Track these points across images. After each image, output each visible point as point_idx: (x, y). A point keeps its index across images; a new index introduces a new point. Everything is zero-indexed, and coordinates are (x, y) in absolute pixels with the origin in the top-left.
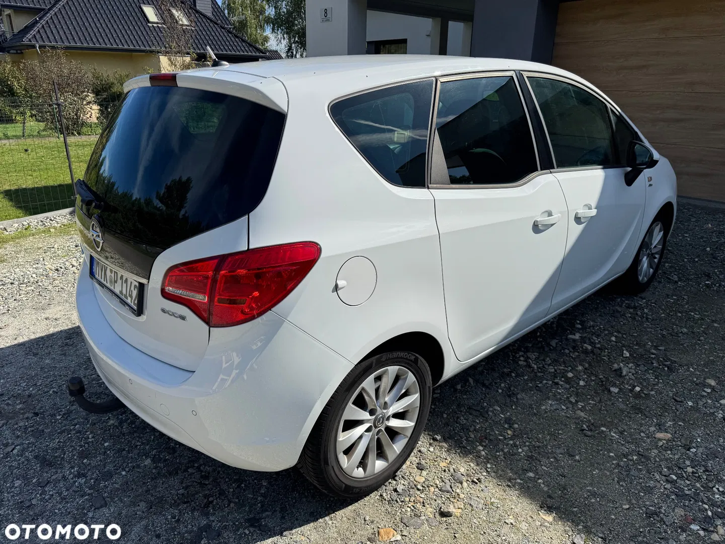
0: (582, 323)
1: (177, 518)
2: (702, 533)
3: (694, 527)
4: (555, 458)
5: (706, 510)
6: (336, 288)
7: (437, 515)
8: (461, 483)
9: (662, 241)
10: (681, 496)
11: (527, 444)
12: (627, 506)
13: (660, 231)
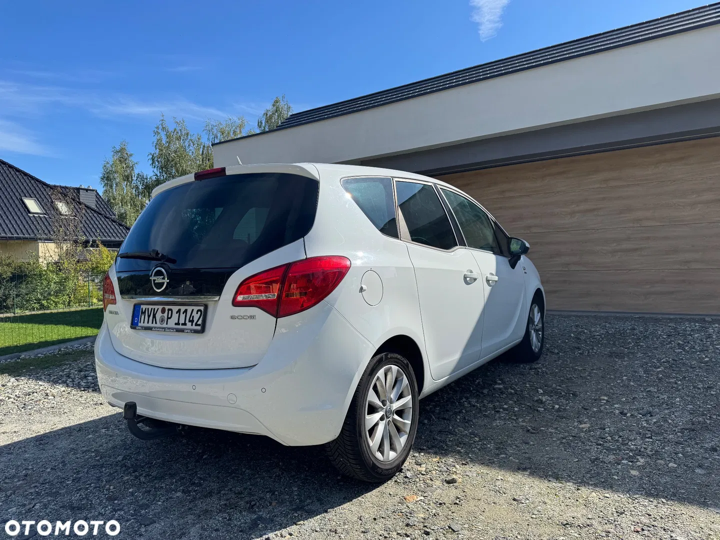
0: (501, 380)
1: (228, 518)
2: (630, 463)
3: (625, 462)
4: (516, 446)
5: (628, 453)
6: (361, 290)
7: (444, 484)
8: (455, 466)
9: (541, 320)
10: (609, 449)
11: (492, 442)
12: (577, 460)
13: (538, 313)
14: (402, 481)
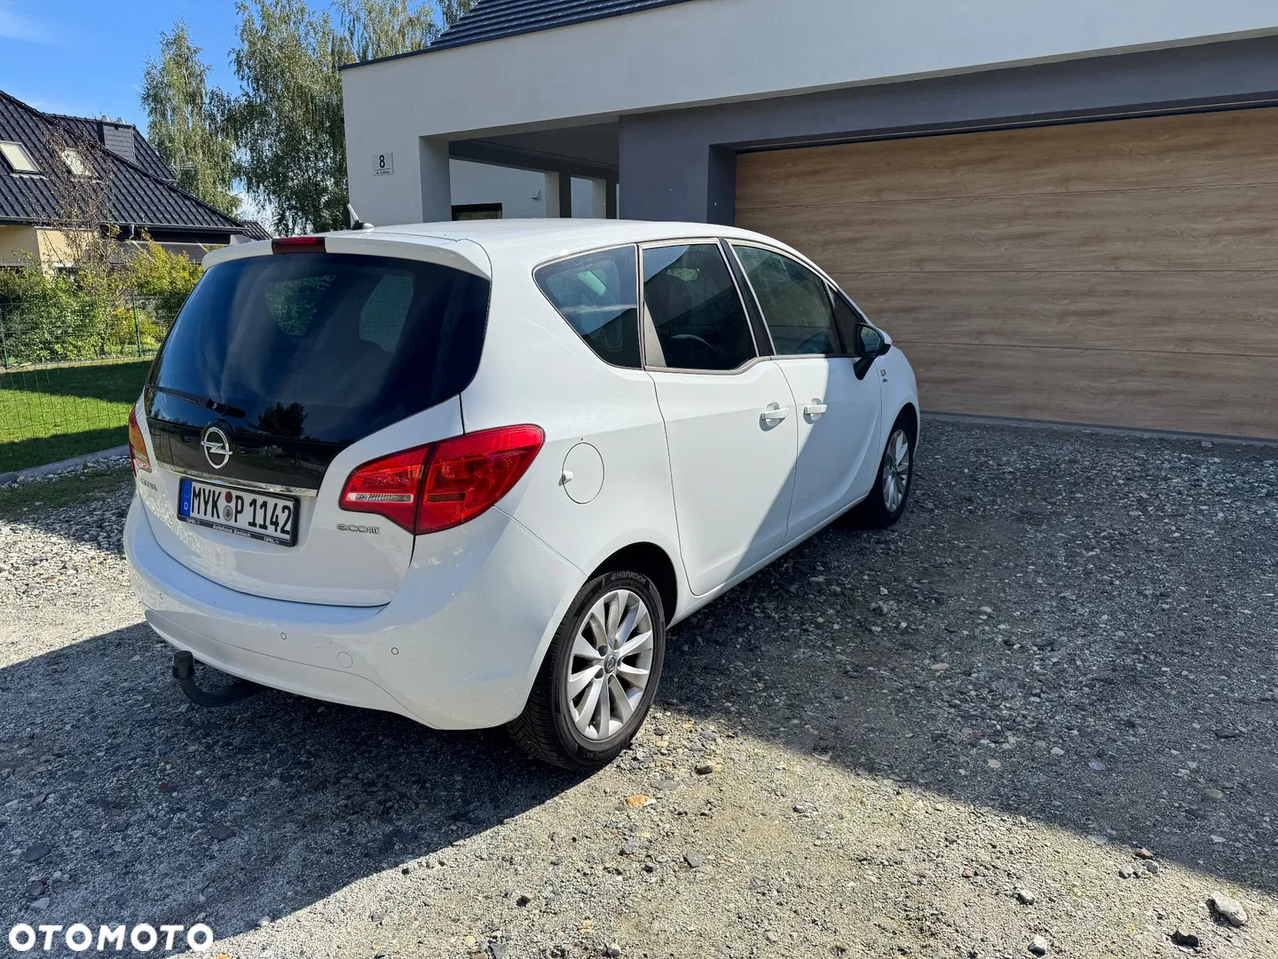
0: (824, 564)
1: (348, 831)
2: (993, 745)
3: (984, 741)
4: (820, 702)
5: (995, 725)
6: (563, 480)
7: (693, 774)
8: (715, 740)
9: (908, 456)
10: (966, 717)
11: (784, 693)
12: (911, 735)
13: (904, 443)
14: (628, 766)
